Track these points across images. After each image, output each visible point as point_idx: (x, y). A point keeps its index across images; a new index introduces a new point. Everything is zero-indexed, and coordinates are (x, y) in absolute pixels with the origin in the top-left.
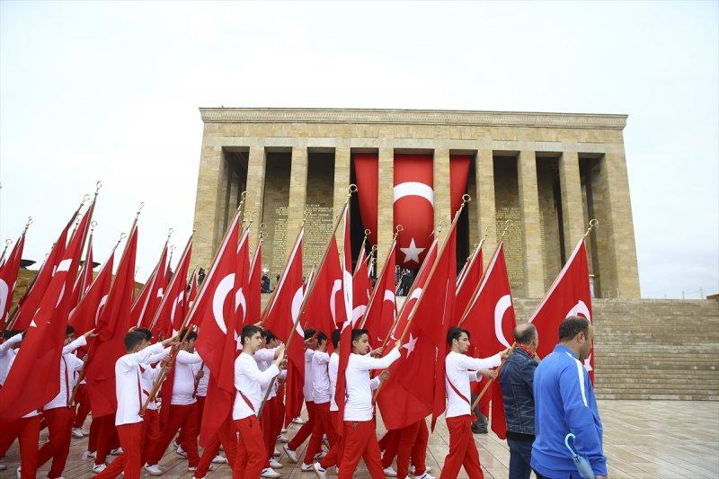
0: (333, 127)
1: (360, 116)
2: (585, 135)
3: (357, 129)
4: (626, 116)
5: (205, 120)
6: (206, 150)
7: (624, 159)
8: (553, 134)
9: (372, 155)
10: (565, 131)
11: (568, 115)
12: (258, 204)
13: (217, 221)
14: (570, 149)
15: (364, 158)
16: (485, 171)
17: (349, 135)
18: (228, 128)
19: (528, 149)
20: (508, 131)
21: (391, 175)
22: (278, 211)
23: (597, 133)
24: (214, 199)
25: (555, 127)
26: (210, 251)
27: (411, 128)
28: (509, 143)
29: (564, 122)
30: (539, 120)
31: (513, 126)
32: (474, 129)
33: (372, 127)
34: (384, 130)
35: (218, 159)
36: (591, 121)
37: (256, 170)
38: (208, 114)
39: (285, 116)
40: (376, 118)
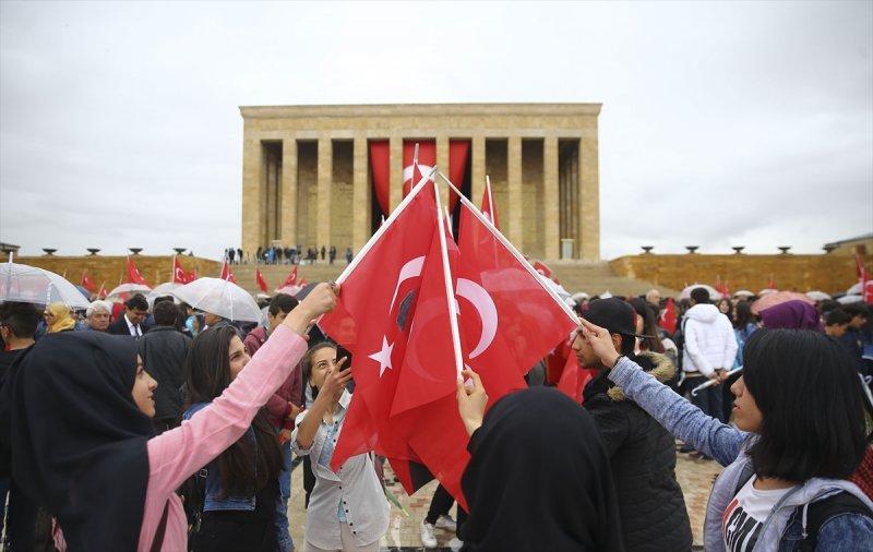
0: (352, 121)
1: (374, 110)
2: (565, 121)
3: (372, 122)
4: (600, 105)
5: (244, 116)
6: (247, 142)
7: (596, 143)
8: (537, 121)
9: (385, 143)
10: (547, 119)
11: (551, 105)
12: (293, 188)
13: (260, 203)
14: (551, 135)
15: (378, 146)
16: (479, 156)
17: (365, 126)
18: (264, 123)
19: (515, 136)
20: (499, 120)
21: (400, 161)
22: (311, 190)
23: (576, 120)
24: (257, 185)
25: (539, 115)
26: (257, 228)
27: (417, 119)
28: (500, 131)
29: (547, 110)
30: (526, 109)
31: (502, 115)
32: (470, 119)
33: (384, 120)
34: (393, 122)
35: (257, 151)
36: (571, 109)
37: (290, 159)
38: (246, 112)
39: (311, 112)
40: (388, 111)
